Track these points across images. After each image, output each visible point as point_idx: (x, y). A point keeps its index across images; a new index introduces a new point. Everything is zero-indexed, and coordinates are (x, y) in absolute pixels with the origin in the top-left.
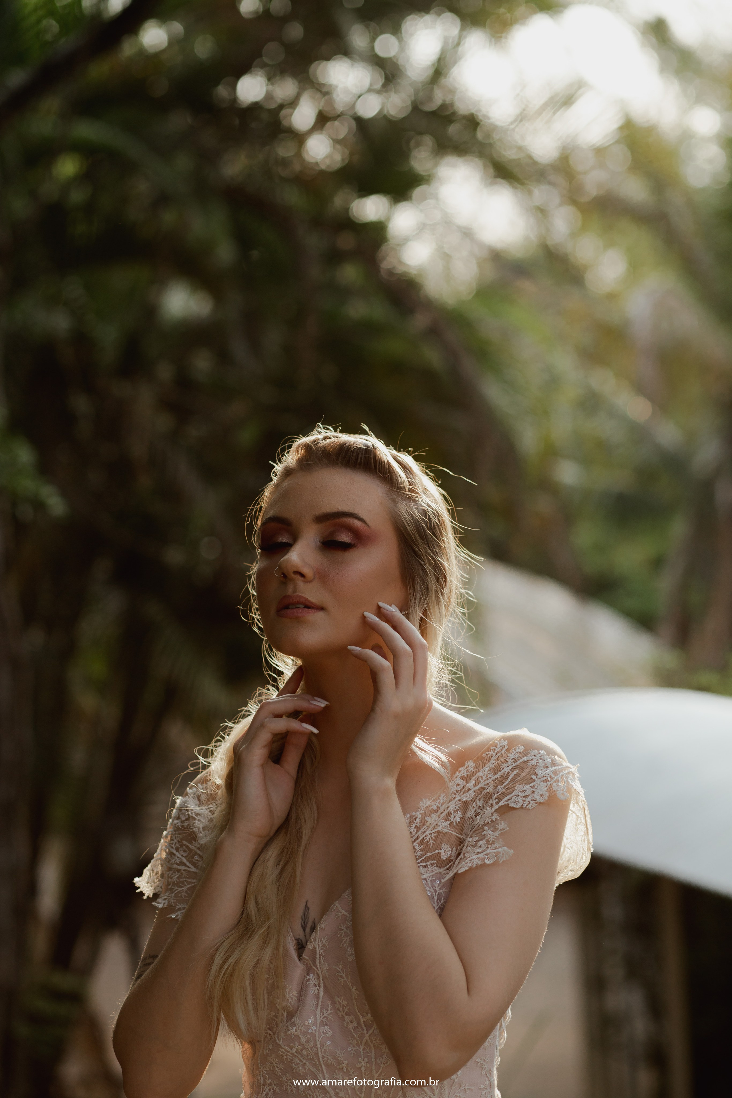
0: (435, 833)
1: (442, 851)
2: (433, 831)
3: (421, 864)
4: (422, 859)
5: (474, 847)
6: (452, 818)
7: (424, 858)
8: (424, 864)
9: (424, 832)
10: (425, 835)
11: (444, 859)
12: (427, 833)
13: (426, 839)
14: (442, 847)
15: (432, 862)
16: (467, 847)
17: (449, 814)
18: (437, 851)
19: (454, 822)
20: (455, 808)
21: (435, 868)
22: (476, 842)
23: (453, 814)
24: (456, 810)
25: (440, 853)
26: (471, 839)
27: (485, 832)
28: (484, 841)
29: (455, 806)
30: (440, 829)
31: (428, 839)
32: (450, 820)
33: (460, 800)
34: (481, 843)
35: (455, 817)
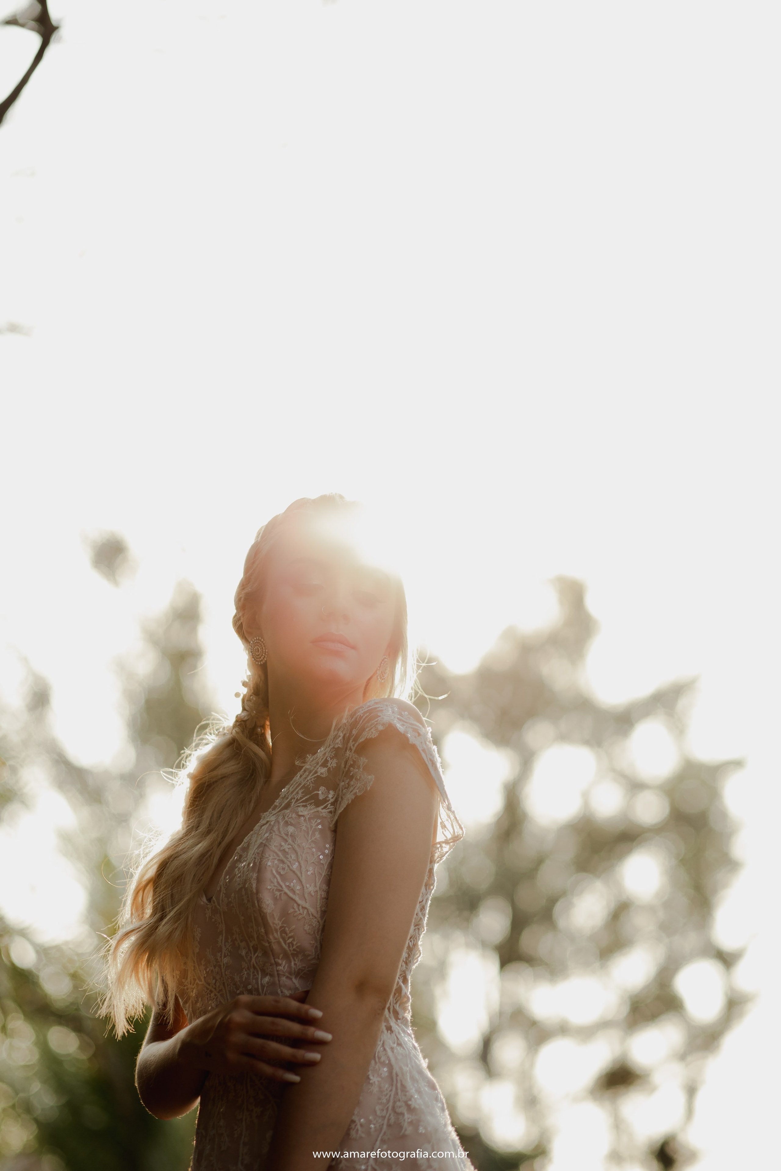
0: (314, 778)
1: (320, 792)
2: (313, 776)
3: (301, 804)
4: (303, 800)
5: (347, 788)
6: (329, 765)
7: (304, 799)
8: (304, 804)
9: (306, 778)
10: (306, 780)
11: (321, 799)
12: (308, 778)
13: (307, 784)
14: (320, 789)
15: (311, 802)
16: (342, 790)
17: (326, 761)
18: (315, 792)
19: (331, 767)
20: (331, 755)
21: (313, 807)
22: (348, 784)
23: (329, 761)
24: (332, 757)
25: (318, 794)
26: (343, 783)
27: (352, 773)
28: (354, 780)
29: (330, 754)
30: (319, 774)
31: (308, 783)
32: (328, 766)
33: (333, 748)
34: (352, 783)
35: (331, 763)
